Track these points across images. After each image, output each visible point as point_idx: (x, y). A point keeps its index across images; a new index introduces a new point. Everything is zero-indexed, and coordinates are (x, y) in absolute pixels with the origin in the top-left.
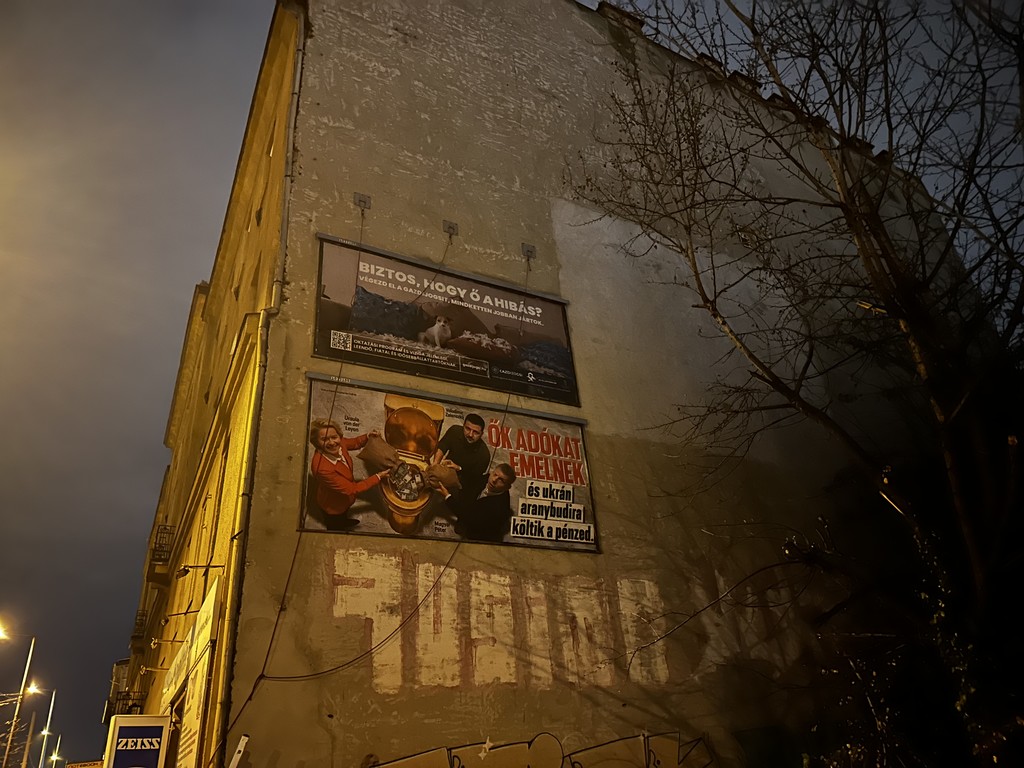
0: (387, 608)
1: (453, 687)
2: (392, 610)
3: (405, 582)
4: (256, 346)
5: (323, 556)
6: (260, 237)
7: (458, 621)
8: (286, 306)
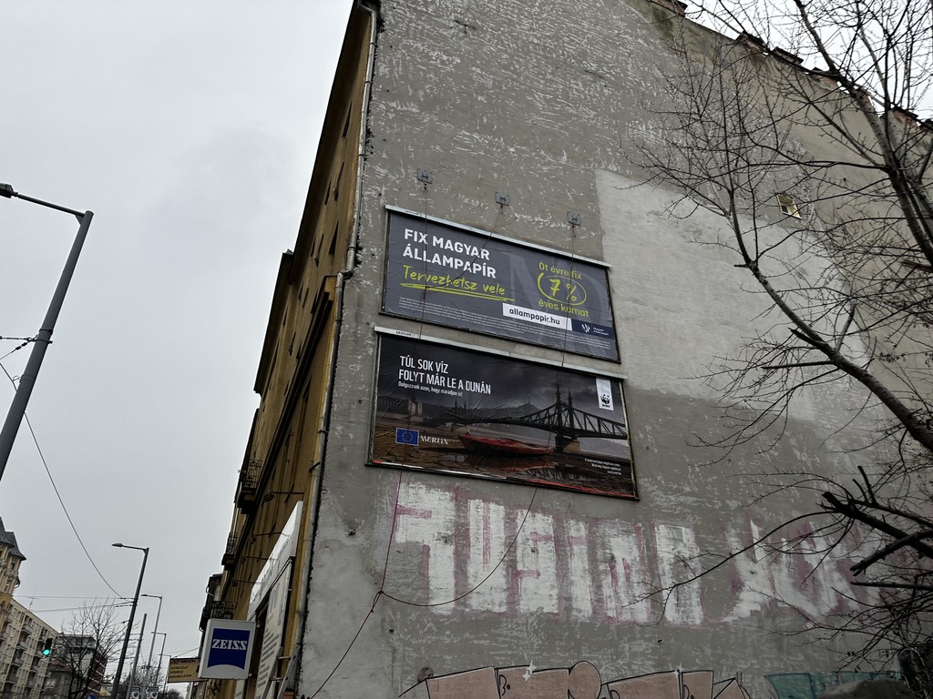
0: (443, 537)
1: (500, 614)
2: (446, 540)
3: (458, 515)
4: (333, 305)
5: (387, 488)
6: (337, 210)
7: (505, 553)
8: (358, 269)
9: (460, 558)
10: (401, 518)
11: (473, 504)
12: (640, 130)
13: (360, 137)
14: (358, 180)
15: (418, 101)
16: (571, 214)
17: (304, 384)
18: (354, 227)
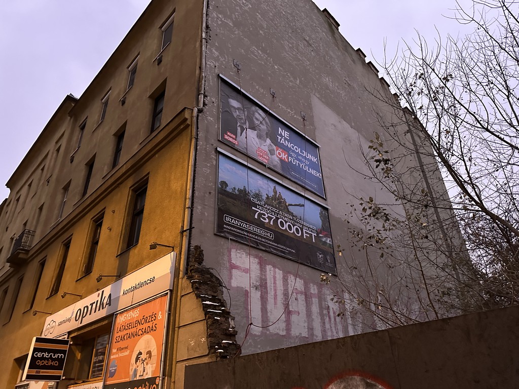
1: (283, 336)
2: (256, 288)
3: (261, 274)
4: (190, 127)
5: (226, 251)
6: (162, 71)
7: (284, 299)
8: (206, 109)
9: (264, 300)
10: (234, 271)
11: (269, 267)
12: (326, 80)
13: (203, 28)
14: (204, 53)
15: (232, 19)
16: (302, 113)
17: (129, 179)
18: (203, 82)
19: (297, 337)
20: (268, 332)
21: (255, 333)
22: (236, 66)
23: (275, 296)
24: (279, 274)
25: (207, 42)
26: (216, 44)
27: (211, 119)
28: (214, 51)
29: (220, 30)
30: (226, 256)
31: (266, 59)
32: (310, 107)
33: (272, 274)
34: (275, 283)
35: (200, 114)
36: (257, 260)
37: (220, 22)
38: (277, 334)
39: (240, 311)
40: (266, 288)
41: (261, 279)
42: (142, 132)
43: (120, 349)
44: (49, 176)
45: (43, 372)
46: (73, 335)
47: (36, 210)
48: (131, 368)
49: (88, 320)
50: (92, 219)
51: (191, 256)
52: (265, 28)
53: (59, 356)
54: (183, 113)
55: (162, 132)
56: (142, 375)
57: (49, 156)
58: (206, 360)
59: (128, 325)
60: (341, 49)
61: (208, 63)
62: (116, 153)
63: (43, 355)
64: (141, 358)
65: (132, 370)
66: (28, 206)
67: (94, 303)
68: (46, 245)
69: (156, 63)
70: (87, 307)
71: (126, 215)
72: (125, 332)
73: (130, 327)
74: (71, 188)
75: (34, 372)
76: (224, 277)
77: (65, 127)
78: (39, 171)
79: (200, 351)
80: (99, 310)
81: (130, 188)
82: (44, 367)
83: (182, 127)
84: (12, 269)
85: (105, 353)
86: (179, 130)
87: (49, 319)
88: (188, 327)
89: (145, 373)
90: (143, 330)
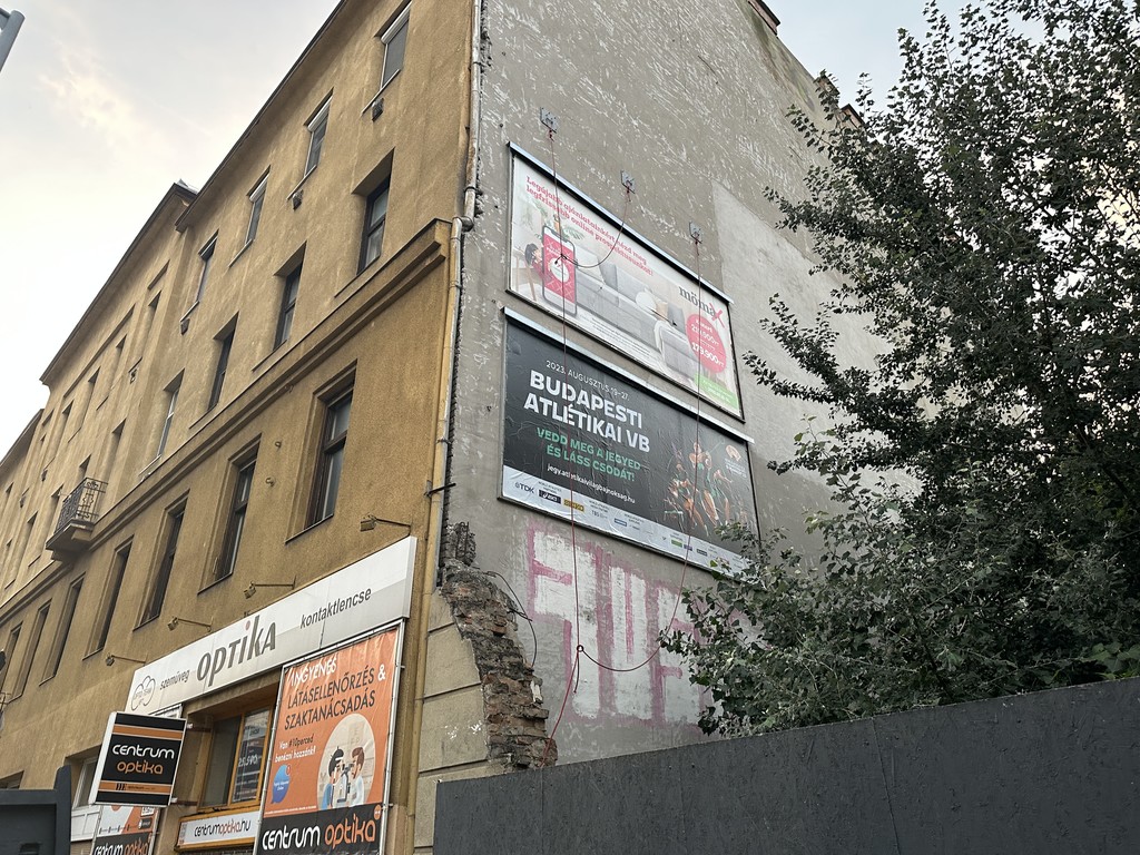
0: (585, 612)
1: (645, 721)
2: (589, 616)
3: (599, 587)
4: (446, 263)
5: (524, 536)
6: (383, 133)
7: (648, 642)
8: (480, 222)
9: (604, 642)
10: (541, 580)
11: (615, 572)
12: (748, 149)
13: (474, 39)
14: (476, 96)
15: (537, 18)
16: (693, 226)
17: (312, 374)
18: (475, 161)
19: (676, 725)
20: (614, 714)
21: (585, 714)
22: (547, 123)
23: (630, 633)
24: (638, 586)
25: (482, 72)
26: (504, 75)
27: (492, 245)
28: (498, 90)
29: (512, 41)
30: (523, 547)
31: (614, 105)
32: (710, 211)
33: (623, 587)
34: (628, 606)
35: (468, 234)
36: (589, 557)
37: (511, 25)
38: (634, 717)
39: (553, 667)
40: (609, 616)
41: (599, 597)
42: (339, 269)
43: (297, 743)
44: (134, 360)
45: (132, 787)
46: (192, 709)
47: (107, 436)
48: (319, 784)
49: (225, 678)
50: (230, 460)
51: (447, 546)
52: (612, 34)
53: (164, 753)
54: (430, 231)
55: (384, 272)
56: (345, 800)
57: (135, 317)
58: (481, 772)
59: (313, 693)
60: (783, 77)
61: (485, 118)
62: (281, 313)
63: (132, 750)
64: (341, 763)
65: (321, 789)
66: (90, 428)
67: (239, 642)
68: (131, 512)
69: (370, 115)
70: (224, 650)
71: (306, 453)
72: (307, 707)
73: (317, 696)
74: (183, 389)
75: (112, 786)
76: (518, 594)
77: (170, 251)
78: (113, 349)
79: (470, 753)
80: (249, 658)
81: (314, 393)
82: (134, 777)
83: (428, 262)
84: (58, 564)
85: (262, 749)
86: (421, 268)
87: (140, 674)
88: (443, 701)
89: (350, 795)
90: (346, 704)
